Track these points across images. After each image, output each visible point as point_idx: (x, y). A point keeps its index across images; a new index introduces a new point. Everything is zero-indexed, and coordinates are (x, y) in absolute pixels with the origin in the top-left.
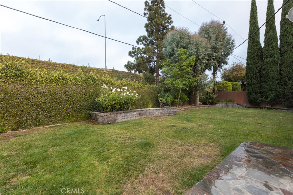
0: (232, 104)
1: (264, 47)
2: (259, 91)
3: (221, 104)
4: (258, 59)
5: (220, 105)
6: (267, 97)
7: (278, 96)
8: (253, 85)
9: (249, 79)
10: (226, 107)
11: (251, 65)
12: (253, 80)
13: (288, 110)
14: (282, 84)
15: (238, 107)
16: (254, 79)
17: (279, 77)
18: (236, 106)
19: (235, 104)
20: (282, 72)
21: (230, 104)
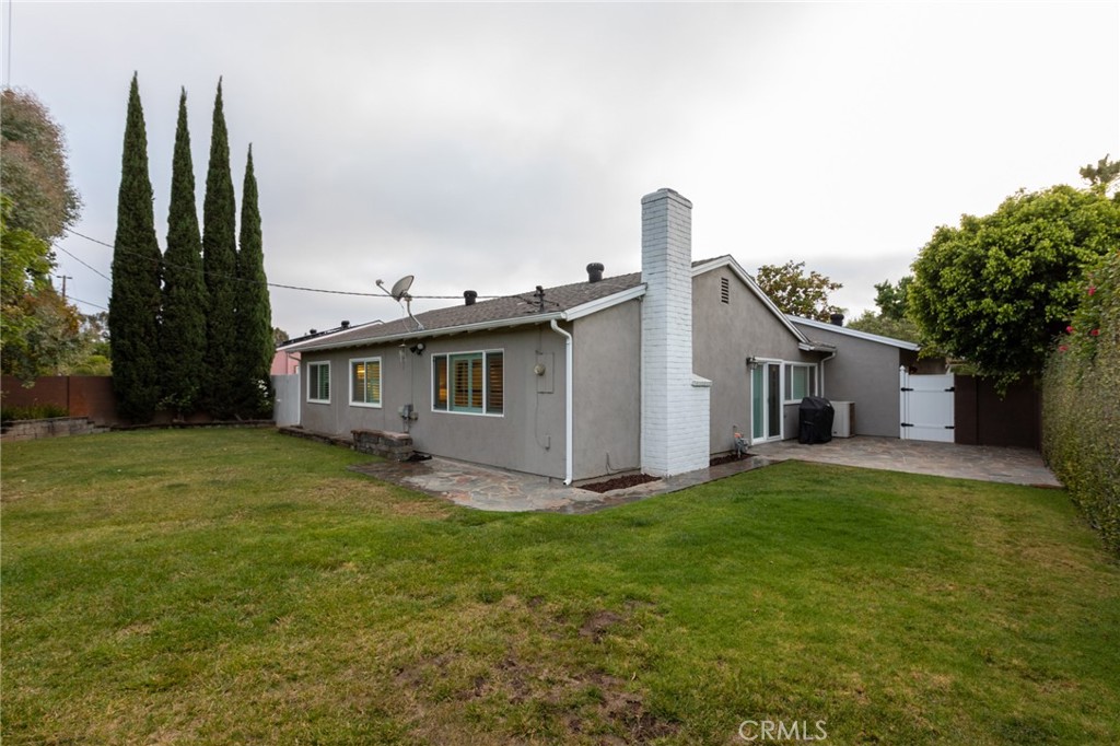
0: (70, 422)
1: (166, 253)
2: (156, 376)
3: (28, 426)
4: (151, 282)
5: (27, 432)
6: (179, 396)
7: (203, 393)
8: (137, 356)
9: (123, 338)
10: (50, 435)
11: (133, 293)
12: (140, 344)
13: (227, 424)
14: (211, 359)
15: (89, 432)
16: (143, 339)
17: (205, 342)
18: (85, 427)
19: (80, 421)
20: (213, 331)
21: (63, 423)
